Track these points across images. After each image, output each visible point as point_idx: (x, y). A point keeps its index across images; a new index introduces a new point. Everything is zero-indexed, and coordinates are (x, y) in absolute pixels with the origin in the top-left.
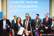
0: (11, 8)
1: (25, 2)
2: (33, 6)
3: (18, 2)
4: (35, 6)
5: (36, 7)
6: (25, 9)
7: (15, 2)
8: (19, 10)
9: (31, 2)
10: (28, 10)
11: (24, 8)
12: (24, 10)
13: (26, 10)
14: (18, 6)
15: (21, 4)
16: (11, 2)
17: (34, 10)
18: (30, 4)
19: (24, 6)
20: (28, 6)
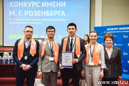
0: (12, 16)
1: (40, 5)
2: (56, 13)
3: (25, 4)
4: (61, 13)
5: (63, 13)
6: (41, 17)
7: (19, 4)
8: (29, 20)
9: (52, 4)
10: (46, 20)
11: (37, 17)
12: (38, 21)
13: (42, 20)
14: (27, 12)
15: (31, 8)
16: (11, 4)
17: (59, 20)
18: (50, 9)
19: (38, 13)
20: (47, 13)
